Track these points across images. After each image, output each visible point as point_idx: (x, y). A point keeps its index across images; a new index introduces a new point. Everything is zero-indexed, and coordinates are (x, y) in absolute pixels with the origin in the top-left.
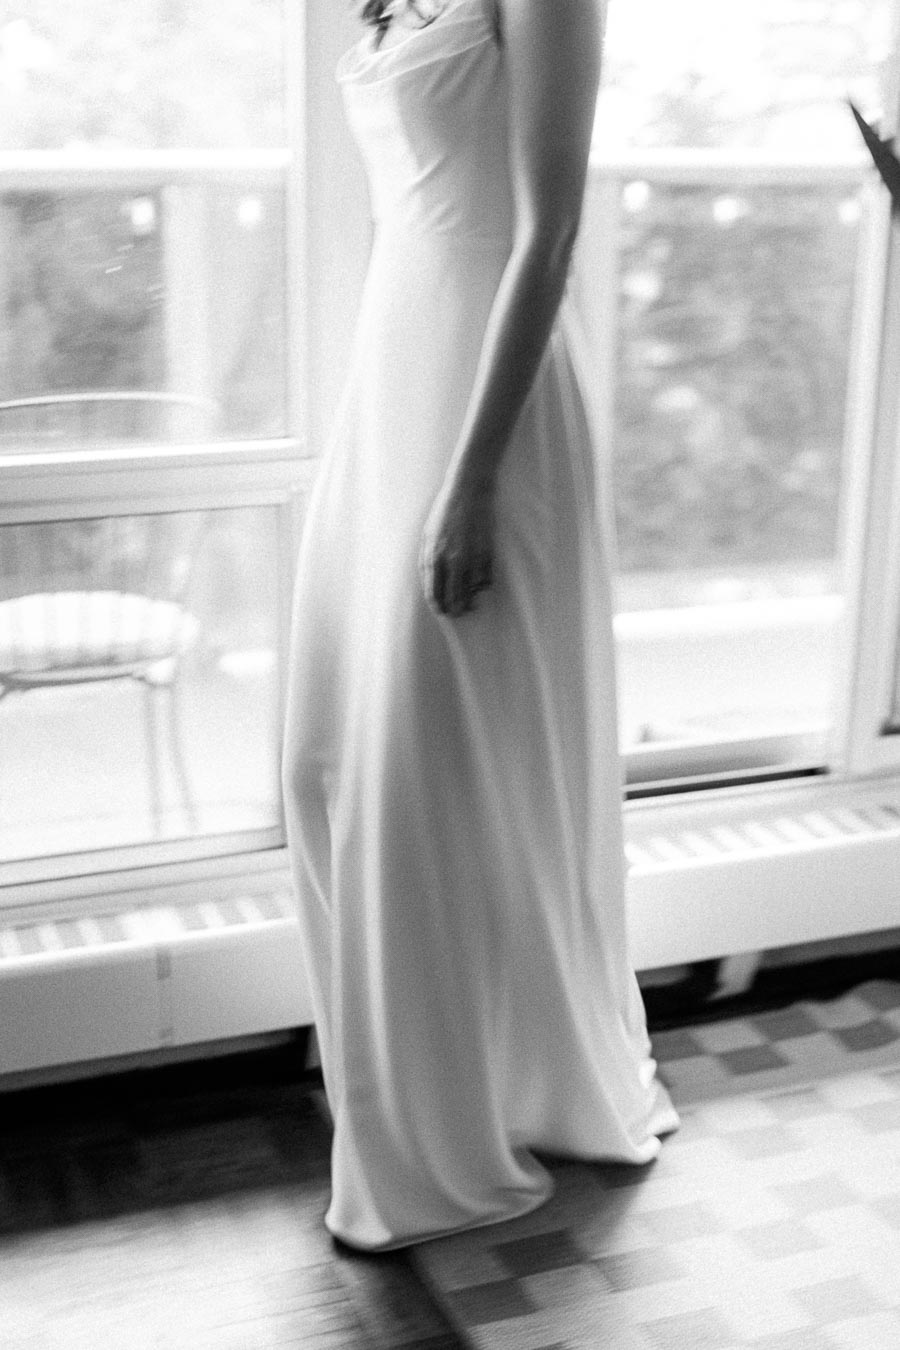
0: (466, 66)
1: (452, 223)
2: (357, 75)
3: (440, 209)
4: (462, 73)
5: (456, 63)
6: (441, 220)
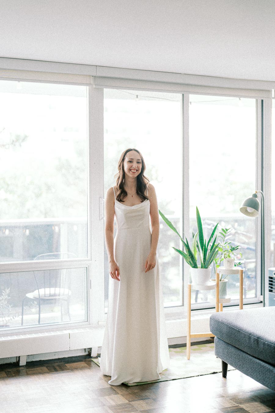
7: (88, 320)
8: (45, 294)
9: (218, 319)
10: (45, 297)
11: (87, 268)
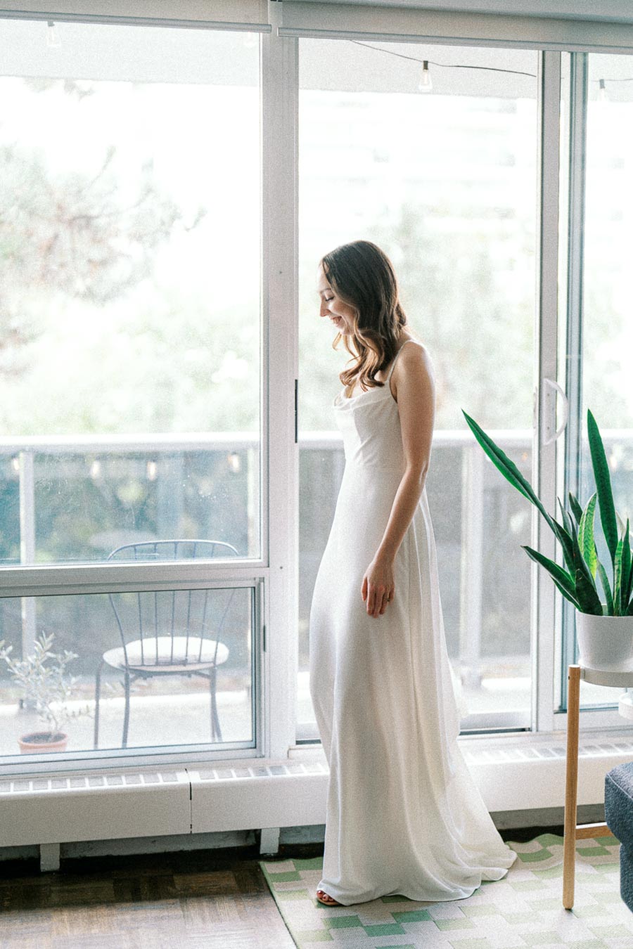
0: (381, 407)
1: (374, 462)
2: (340, 407)
3: (369, 457)
4: (379, 409)
5: (376, 406)
6: (370, 461)
7: (258, 746)
8: (143, 659)
9: (626, 787)
10: (143, 665)
11: (254, 588)
